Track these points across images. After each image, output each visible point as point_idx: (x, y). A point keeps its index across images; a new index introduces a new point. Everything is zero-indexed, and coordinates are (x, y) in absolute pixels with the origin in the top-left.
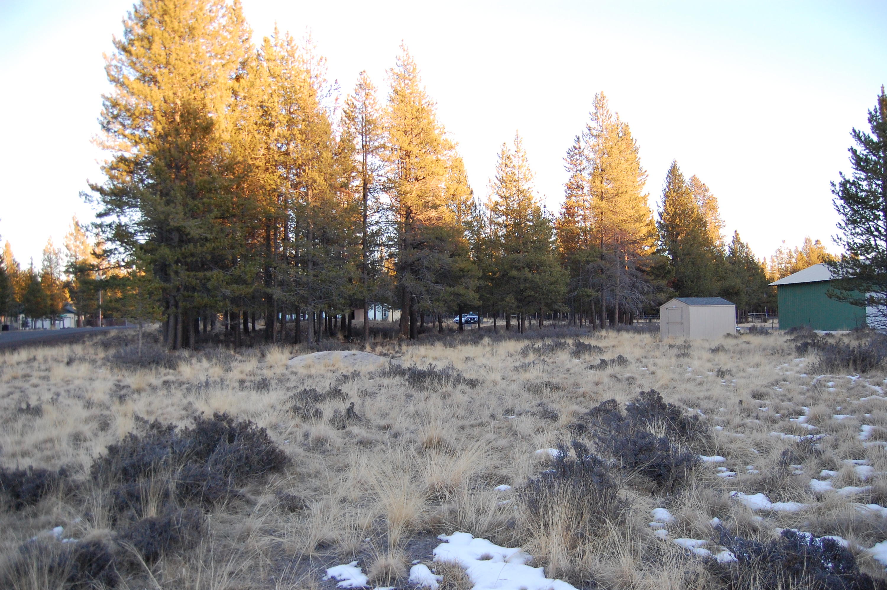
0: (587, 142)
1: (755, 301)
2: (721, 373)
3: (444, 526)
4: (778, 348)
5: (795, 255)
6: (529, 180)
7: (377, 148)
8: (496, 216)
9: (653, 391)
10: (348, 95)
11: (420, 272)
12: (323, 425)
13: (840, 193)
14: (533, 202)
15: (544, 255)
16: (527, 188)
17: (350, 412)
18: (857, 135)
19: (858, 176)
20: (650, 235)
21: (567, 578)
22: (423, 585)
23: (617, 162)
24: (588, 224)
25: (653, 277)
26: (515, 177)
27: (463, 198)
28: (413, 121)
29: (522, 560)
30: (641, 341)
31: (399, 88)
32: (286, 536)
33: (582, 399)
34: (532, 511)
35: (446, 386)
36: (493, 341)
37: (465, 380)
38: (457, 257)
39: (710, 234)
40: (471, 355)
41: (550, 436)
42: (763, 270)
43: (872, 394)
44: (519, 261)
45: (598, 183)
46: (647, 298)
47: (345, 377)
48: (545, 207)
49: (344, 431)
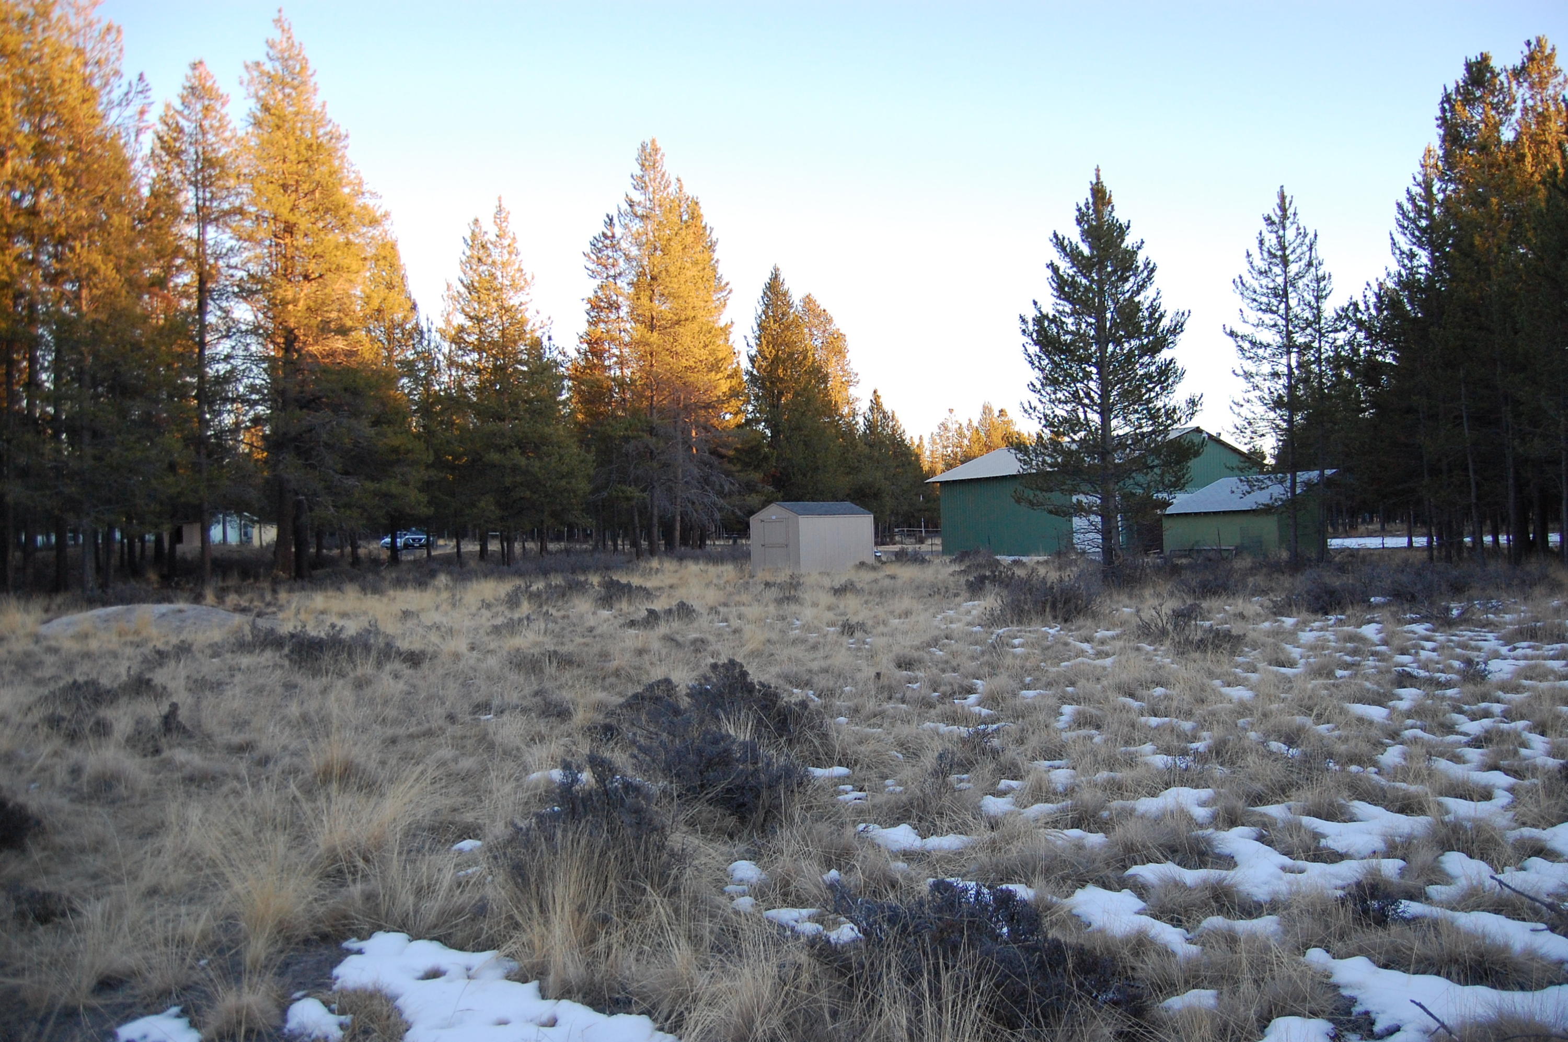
0: (626, 226)
1: (905, 508)
2: (849, 629)
3: (354, 924)
4: (940, 585)
5: (968, 434)
6: (522, 289)
7: (227, 213)
8: (460, 353)
9: (732, 662)
10: (168, 106)
11: (314, 453)
12: (112, 748)
13: (1035, 335)
14: (528, 328)
15: (548, 425)
16: (517, 304)
17: (170, 722)
18: (1059, 242)
19: (1061, 308)
20: (734, 394)
21: (580, 995)
22: (313, 1036)
23: (679, 264)
24: (627, 372)
25: (739, 467)
26: (496, 283)
27: (399, 316)
28: (300, 166)
29: (500, 972)
30: (719, 577)
31: (272, 102)
32: (27, 973)
33: (613, 680)
34: (517, 884)
35: (362, 665)
36: (455, 580)
37: (399, 653)
38: (385, 426)
39: (835, 396)
40: (413, 607)
41: (556, 748)
42: (918, 456)
43: (1077, 656)
44: (503, 435)
45: (645, 300)
46: (729, 504)
47: (161, 657)
48: (550, 338)
49: (157, 758)
